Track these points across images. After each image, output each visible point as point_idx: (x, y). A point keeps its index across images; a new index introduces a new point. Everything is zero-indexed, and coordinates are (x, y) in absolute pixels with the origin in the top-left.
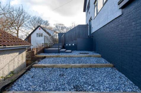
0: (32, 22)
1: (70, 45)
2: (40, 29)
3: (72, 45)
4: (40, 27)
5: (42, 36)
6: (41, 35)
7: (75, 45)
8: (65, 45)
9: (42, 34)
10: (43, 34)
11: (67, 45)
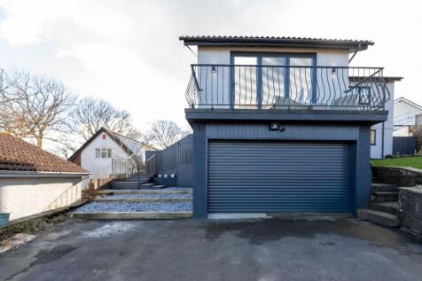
0: (82, 115)
1: (166, 176)
2: (104, 137)
3: (169, 176)
4: (104, 133)
5: (109, 156)
6: (106, 154)
7: (175, 176)
8: (156, 176)
9: (110, 150)
10: (113, 151)
11: (160, 176)
